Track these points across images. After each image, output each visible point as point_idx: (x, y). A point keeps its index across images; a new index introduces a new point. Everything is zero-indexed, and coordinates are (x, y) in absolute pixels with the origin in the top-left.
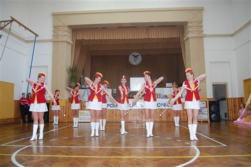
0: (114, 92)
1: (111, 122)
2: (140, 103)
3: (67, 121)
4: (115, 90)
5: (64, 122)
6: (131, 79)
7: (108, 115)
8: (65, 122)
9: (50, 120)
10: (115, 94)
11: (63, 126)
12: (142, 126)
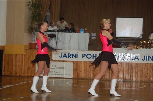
0: (93, 38)
1: (87, 79)
2: (130, 55)
3: (26, 74)
4: (94, 34)
5: (22, 77)
6: (119, 20)
7: (83, 69)
8: (24, 77)
9: (3, 73)
10: (93, 40)
11: (21, 81)
12: (131, 87)
